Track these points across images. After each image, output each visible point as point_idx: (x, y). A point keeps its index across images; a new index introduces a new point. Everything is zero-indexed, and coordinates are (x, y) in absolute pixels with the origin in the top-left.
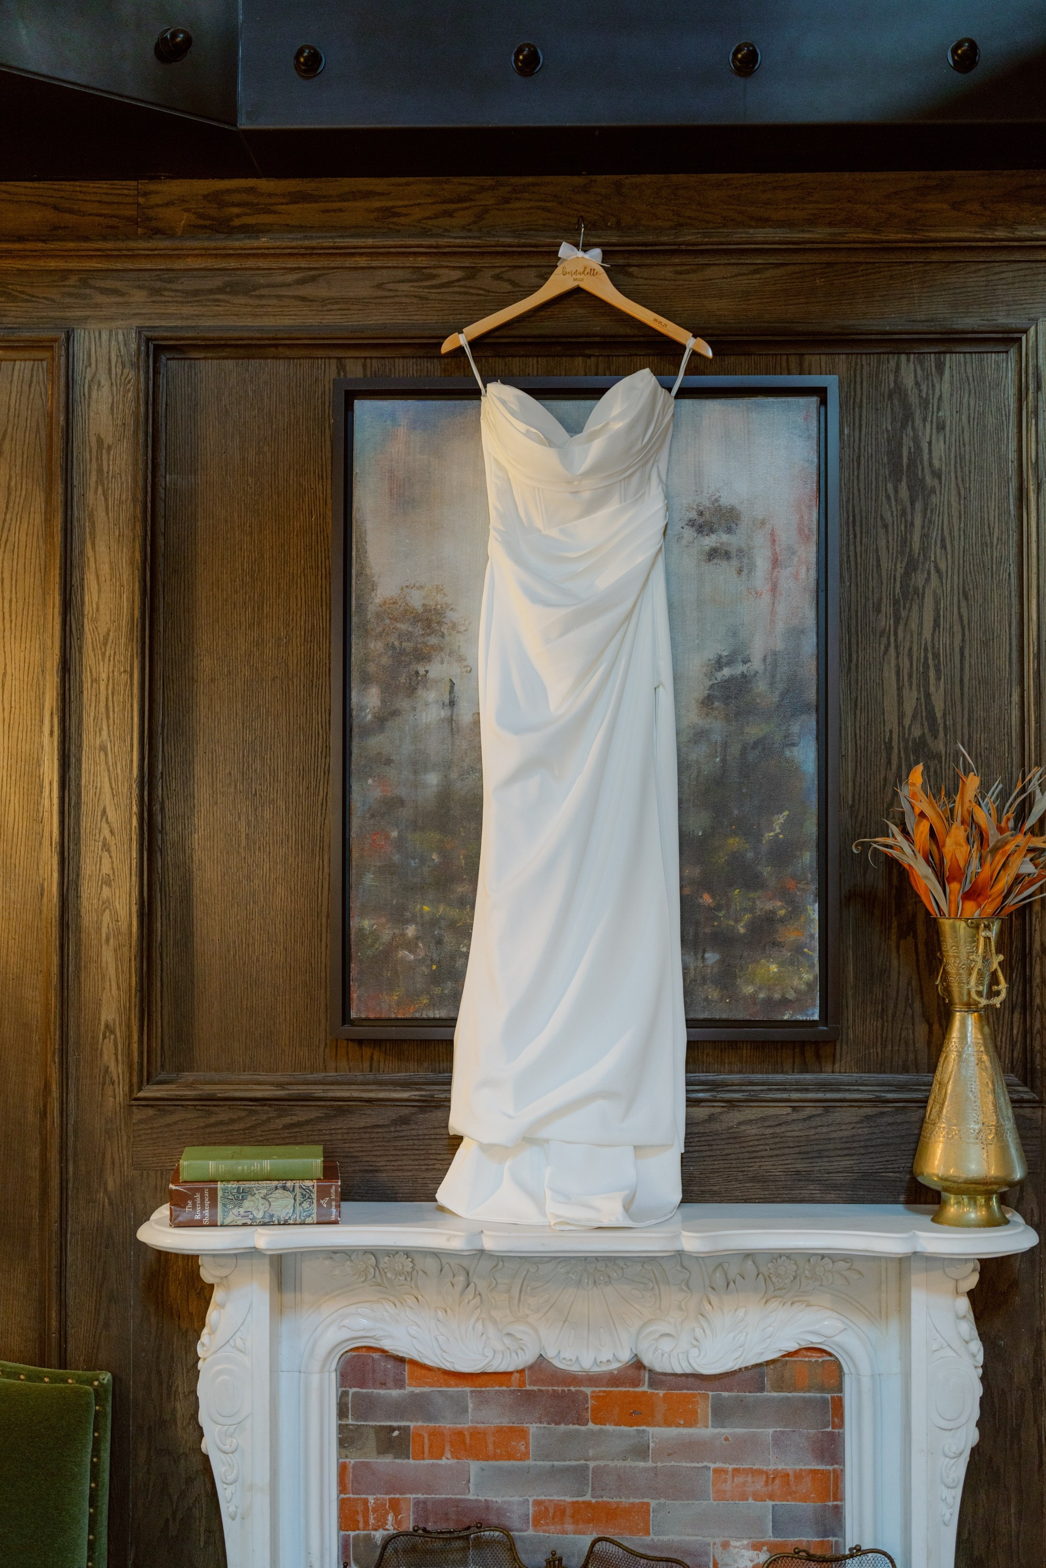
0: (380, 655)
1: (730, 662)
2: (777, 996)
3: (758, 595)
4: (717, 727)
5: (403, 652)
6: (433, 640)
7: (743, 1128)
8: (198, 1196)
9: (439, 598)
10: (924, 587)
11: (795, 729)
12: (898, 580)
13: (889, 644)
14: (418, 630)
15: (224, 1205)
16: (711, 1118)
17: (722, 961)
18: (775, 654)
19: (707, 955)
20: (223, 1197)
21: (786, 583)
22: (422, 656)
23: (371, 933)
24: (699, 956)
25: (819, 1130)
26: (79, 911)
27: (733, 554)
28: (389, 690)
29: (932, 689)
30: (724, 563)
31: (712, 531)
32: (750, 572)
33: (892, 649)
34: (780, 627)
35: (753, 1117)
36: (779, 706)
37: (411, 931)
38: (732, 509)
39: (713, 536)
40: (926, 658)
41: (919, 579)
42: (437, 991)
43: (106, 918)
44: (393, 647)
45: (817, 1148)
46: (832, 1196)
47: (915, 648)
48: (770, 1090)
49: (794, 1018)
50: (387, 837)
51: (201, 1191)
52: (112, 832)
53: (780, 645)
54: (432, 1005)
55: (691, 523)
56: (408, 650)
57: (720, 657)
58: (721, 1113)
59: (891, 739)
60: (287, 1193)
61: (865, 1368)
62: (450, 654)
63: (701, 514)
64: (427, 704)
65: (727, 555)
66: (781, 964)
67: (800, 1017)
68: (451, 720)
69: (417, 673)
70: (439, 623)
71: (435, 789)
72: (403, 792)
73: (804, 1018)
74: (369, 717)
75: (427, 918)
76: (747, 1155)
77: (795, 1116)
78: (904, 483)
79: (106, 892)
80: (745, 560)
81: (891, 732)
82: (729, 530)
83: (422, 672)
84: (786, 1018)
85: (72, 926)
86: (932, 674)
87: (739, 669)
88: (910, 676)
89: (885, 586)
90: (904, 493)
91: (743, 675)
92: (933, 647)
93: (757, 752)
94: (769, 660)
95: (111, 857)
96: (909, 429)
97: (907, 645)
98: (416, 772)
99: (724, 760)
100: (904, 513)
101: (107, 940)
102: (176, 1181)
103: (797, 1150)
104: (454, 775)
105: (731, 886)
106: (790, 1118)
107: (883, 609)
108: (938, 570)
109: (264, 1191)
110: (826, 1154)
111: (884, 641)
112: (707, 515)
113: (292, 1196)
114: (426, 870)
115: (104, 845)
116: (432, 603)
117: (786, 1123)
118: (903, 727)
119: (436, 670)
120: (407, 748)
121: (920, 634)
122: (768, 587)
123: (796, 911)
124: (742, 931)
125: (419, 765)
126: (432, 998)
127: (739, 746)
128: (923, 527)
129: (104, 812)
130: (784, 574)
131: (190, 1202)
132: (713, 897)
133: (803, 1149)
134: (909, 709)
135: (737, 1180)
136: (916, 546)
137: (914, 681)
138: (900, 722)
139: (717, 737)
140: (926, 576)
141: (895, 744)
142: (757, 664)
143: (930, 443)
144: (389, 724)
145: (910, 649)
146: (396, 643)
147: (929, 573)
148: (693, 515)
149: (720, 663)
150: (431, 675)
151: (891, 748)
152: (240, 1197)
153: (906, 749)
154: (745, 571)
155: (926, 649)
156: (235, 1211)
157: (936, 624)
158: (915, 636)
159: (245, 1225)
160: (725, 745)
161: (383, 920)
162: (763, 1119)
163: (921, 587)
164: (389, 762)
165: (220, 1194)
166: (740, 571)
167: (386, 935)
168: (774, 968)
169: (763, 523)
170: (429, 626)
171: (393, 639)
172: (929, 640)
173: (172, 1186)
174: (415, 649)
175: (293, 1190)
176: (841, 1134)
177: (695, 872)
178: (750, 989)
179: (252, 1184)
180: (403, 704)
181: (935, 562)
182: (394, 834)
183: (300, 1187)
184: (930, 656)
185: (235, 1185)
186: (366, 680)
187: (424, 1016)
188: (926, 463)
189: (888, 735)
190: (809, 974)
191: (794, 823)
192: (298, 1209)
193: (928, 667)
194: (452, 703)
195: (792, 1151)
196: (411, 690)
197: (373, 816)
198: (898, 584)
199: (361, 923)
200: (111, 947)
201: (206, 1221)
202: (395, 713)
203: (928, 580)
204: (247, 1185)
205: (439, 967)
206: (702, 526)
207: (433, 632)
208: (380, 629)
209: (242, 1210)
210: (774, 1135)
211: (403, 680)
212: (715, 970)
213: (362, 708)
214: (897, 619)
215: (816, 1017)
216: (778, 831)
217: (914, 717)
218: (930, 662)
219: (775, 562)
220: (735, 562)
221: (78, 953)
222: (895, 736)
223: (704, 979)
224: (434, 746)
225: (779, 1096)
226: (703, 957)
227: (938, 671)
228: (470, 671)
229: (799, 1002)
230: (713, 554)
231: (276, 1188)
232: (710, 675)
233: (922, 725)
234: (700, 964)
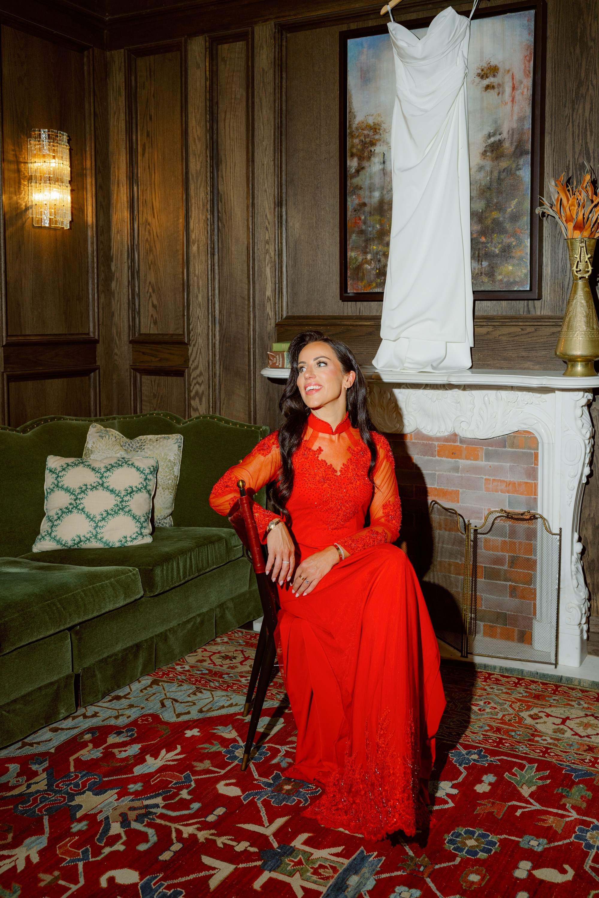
0: (357, 145)
1: (494, 134)
2: (512, 280)
3: (506, 104)
4: (488, 164)
5: (365, 143)
6: (377, 137)
7: (500, 337)
8: (278, 356)
9: (379, 119)
10: (586, 93)
11: (521, 162)
12: (574, 91)
13: (569, 121)
14: (371, 133)
16: (488, 333)
17: (489, 265)
18: (513, 130)
19: (483, 263)
21: (518, 97)
22: (372, 144)
23: (355, 258)
24: (480, 263)
25: (532, 338)
26: (258, 254)
27: (496, 87)
28: (361, 158)
29: (588, 141)
30: (492, 91)
31: (487, 77)
32: (503, 93)
33: (571, 124)
34: (515, 117)
35: (505, 333)
36: (514, 152)
37: (369, 257)
38: (496, 66)
39: (488, 80)
40: (586, 126)
41: (583, 90)
42: (379, 281)
43: (267, 256)
44: (363, 141)
45: (531, 346)
46: (537, 367)
47: (581, 122)
48: (511, 322)
49: (518, 290)
50: (360, 219)
53: (515, 125)
54: (377, 286)
55: (479, 75)
56: (368, 142)
57: (490, 133)
58: (492, 331)
59: (569, 165)
61: (546, 440)
62: (383, 142)
63: (482, 70)
64: (375, 163)
65: (493, 87)
66: (513, 265)
67: (521, 289)
68: (384, 169)
69: (371, 151)
70: (379, 129)
71: (378, 199)
72: (366, 201)
73: (523, 289)
74: (354, 171)
75: (375, 251)
76: (502, 349)
77: (523, 332)
78: (578, 46)
79: (267, 246)
80: (501, 89)
81: (569, 162)
82: (494, 76)
83: (373, 150)
84: (515, 289)
85: (256, 260)
86: (588, 133)
87: (498, 137)
88: (579, 136)
89: (568, 95)
90: (578, 51)
91: (499, 140)
92: (589, 121)
93: (505, 174)
94: (510, 132)
96: (581, 20)
97: (578, 122)
98: (371, 192)
99: (491, 179)
100: (577, 60)
102: (271, 351)
103: (523, 347)
104: (385, 192)
105: (493, 232)
106: (520, 333)
107: (567, 106)
108: (592, 84)
110: (535, 349)
111: (567, 120)
112: (485, 70)
114: (374, 231)
116: (376, 121)
117: (519, 335)
118: (575, 159)
119: (378, 149)
120: (367, 182)
121: (583, 115)
122: (511, 99)
123: (520, 242)
124: (497, 252)
125: (371, 189)
126: (377, 284)
127: (497, 171)
128: (586, 65)
130: (517, 93)
132: (485, 238)
133: (525, 347)
134: (577, 151)
135: (498, 360)
136: (583, 75)
137: (580, 138)
138: (574, 157)
139: (488, 169)
140: (587, 87)
141: (571, 167)
142: (505, 135)
143: (590, 25)
144: (361, 173)
145: (579, 122)
146: (364, 140)
147: (588, 86)
148: (480, 71)
149: (489, 136)
150: (376, 151)
151: (569, 168)
153: (576, 169)
154: (501, 93)
155: (586, 122)
157: (591, 110)
158: (581, 117)
160: (491, 172)
161: (359, 253)
162: (509, 334)
163: (584, 93)
164: (361, 188)
166: (499, 94)
167: (360, 259)
168: (510, 268)
169: (509, 71)
170: (376, 131)
171: (362, 138)
172: (588, 118)
174: (371, 141)
176: (542, 340)
177: (478, 227)
178: (500, 277)
180: (365, 164)
181: (591, 81)
182: (363, 218)
184: (588, 125)
186: (352, 155)
187: (374, 291)
188: (588, 36)
189: (568, 163)
190: (526, 270)
191: (519, 203)
193: (587, 131)
194: (384, 162)
195: (521, 347)
196: (369, 158)
197: (355, 211)
198: (574, 93)
199: (351, 254)
200: (269, 267)
201: (280, 366)
202: (363, 168)
203: (588, 89)
205: (380, 271)
206: (483, 76)
207: (377, 133)
208: (357, 134)
210: (513, 341)
211: (366, 154)
212: (486, 269)
213: (351, 167)
214: (573, 109)
215: (528, 289)
216: (513, 208)
217: (580, 154)
218: (588, 128)
219: (514, 88)
220: (496, 90)
221: (258, 270)
222: (571, 163)
223: (481, 273)
224: (377, 181)
225: (514, 324)
226: (481, 264)
227: (591, 132)
228: (390, 148)
229: (521, 283)
230: (488, 87)
232: (485, 141)
233: (583, 157)
234: (480, 267)
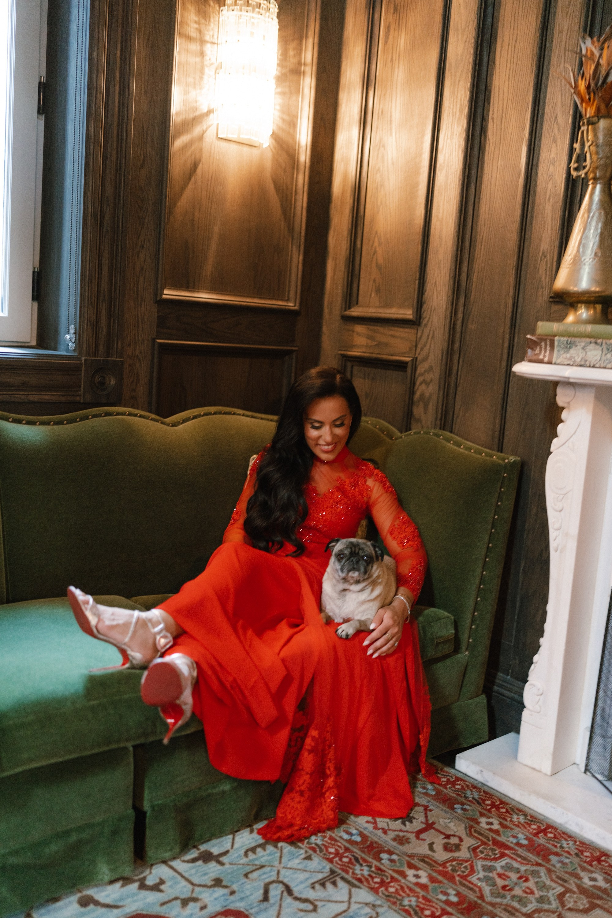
8: (543, 344)
15: (558, 351)
20: (558, 345)
26: (536, 183)
43: (550, 185)
51: (545, 340)
52: (559, 130)
60: (598, 347)
79: (552, 168)
85: (532, 192)
95: (557, 146)
101: (549, 199)
102: (533, 334)
109: (583, 344)
113: (600, 349)
115: (554, 139)
129: (556, 118)
131: (538, 348)
152: (569, 346)
156: (564, 355)
159: (568, 365)
165: (556, 343)
173: (529, 336)
175: (601, 345)
179: (577, 340)
183: (606, 343)
185: (565, 339)
192: (604, 358)
200: (551, 204)
201: (546, 359)
204: (573, 339)
209: (568, 355)
221: (533, 208)
231: (591, 343)
